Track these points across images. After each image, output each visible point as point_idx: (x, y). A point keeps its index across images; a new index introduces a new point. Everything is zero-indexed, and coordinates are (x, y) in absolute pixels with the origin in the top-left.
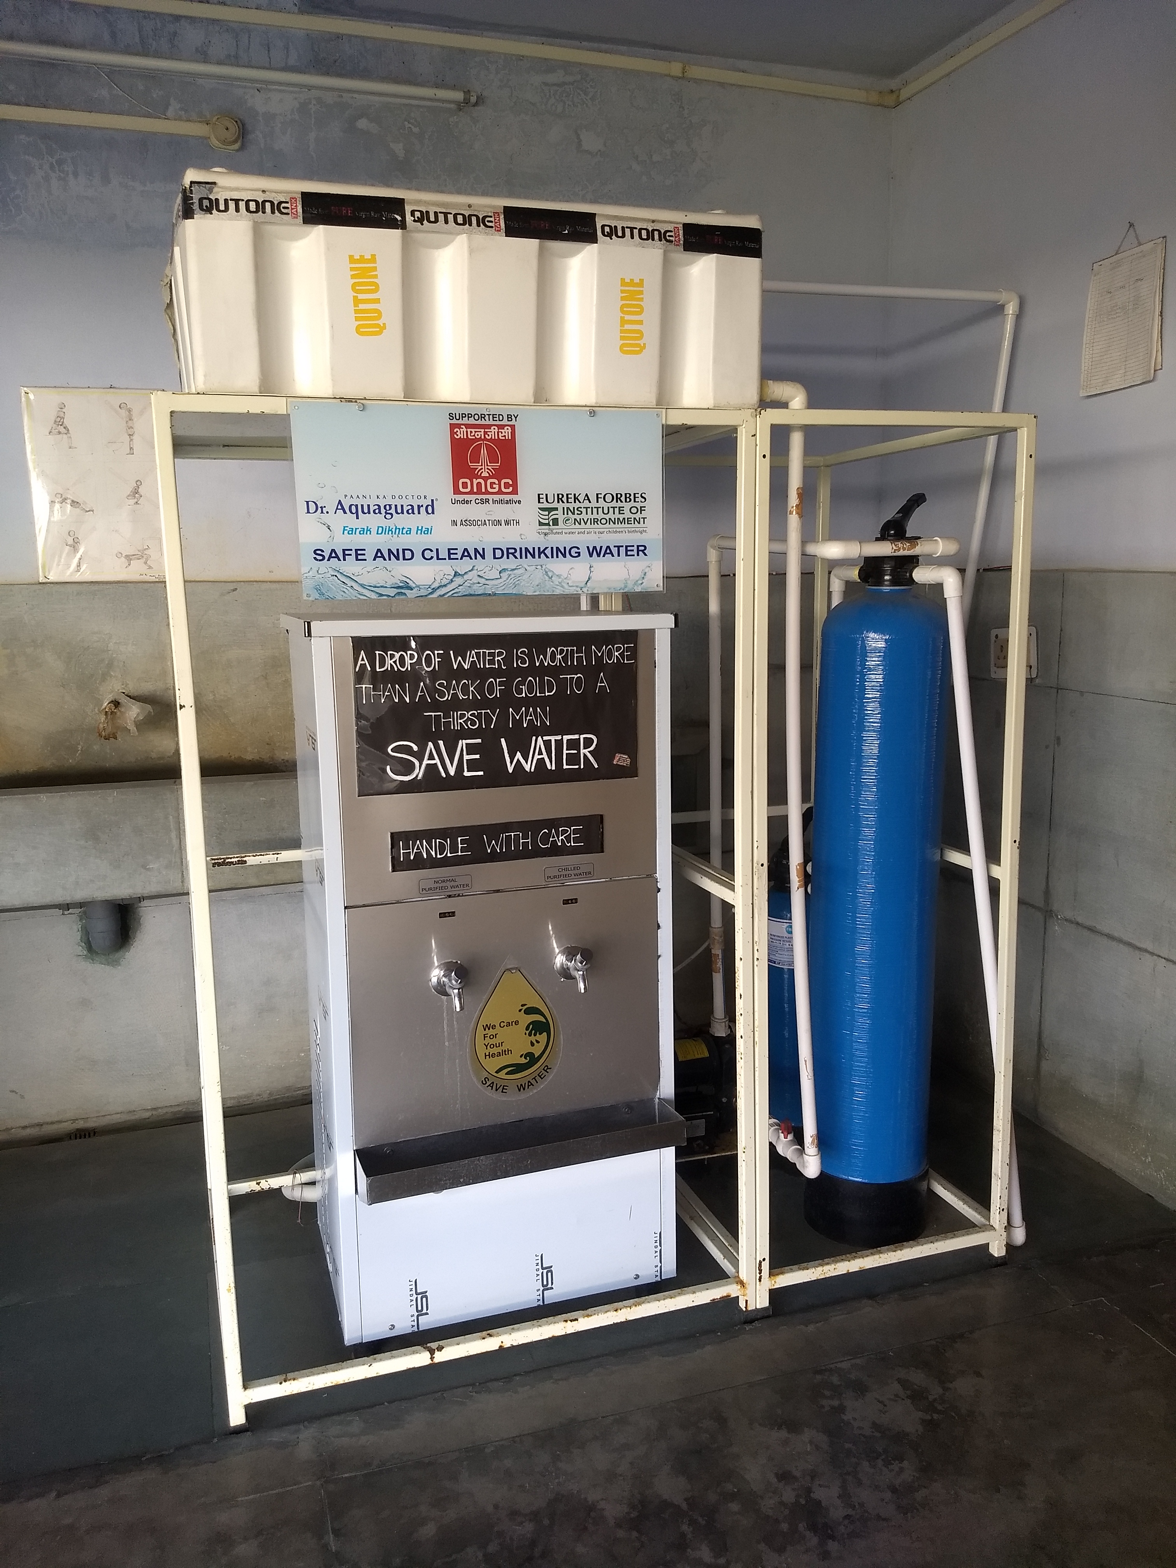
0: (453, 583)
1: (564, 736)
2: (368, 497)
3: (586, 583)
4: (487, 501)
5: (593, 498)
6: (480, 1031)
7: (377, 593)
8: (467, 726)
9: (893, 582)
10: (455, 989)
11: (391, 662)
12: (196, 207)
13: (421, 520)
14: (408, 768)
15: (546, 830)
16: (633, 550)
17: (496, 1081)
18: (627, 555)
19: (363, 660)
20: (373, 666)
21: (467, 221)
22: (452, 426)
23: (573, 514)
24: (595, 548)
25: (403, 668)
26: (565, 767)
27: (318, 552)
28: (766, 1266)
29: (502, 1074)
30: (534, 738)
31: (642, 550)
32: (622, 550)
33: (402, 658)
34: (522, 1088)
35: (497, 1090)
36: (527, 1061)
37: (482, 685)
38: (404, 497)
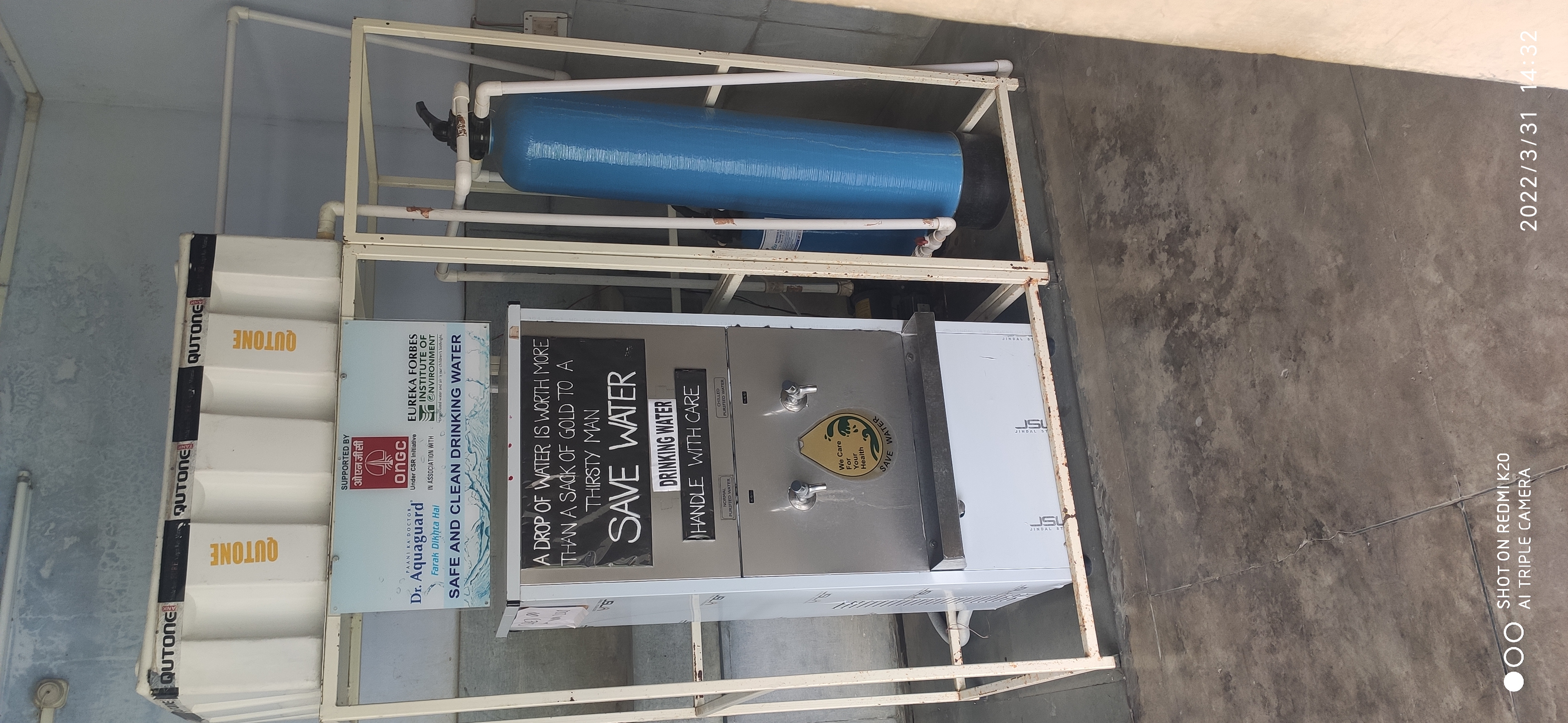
0: (479, 490)
1: (609, 398)
2: (408, 555)
3: (482, 384)
4: (413, 461)
5: (413, 377)
6: (844, 472)
7: (486, 549)
8: (597, 477)
9: (487, 134)
10: (809, 491)
11: (543, 537)
12: (169, 686)
13: (427, 514)
14: (631, 525)
15: (686, 416)
16: (456, 346)
17: (883, 460)
18: (459, 351)
19: (541, 560)
20: (545, 552)
21: (184, 470)
22: (353, 487)
23: (425, 393)
24: (453, 377)
25: (548, 528)
26: (634, 398)
27: (452, 594)
28: (1016, 264)
29: (878, 455)
30: (609, 423)
31: (455, 339)
32: (455, 355)
33: (540, 529)
34: (889, 441)
35: (890, 460)
36: (869, 436)
37: (563, 464)
38: (409, 527)
